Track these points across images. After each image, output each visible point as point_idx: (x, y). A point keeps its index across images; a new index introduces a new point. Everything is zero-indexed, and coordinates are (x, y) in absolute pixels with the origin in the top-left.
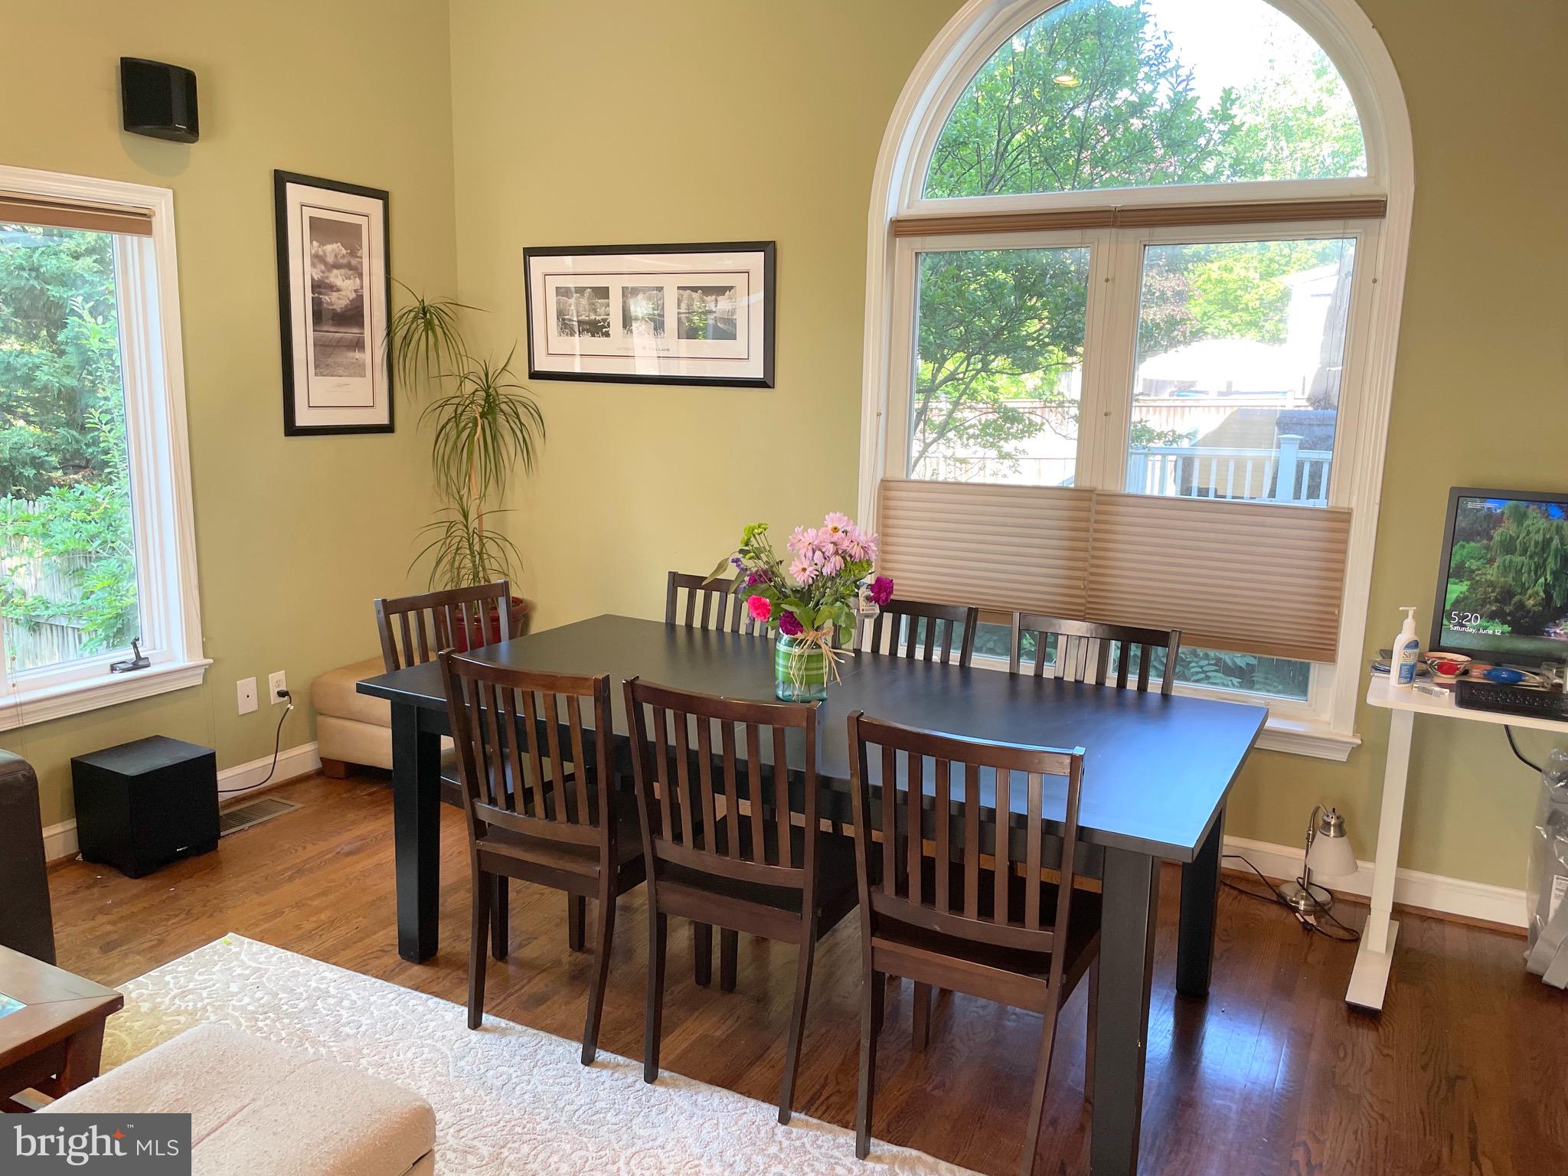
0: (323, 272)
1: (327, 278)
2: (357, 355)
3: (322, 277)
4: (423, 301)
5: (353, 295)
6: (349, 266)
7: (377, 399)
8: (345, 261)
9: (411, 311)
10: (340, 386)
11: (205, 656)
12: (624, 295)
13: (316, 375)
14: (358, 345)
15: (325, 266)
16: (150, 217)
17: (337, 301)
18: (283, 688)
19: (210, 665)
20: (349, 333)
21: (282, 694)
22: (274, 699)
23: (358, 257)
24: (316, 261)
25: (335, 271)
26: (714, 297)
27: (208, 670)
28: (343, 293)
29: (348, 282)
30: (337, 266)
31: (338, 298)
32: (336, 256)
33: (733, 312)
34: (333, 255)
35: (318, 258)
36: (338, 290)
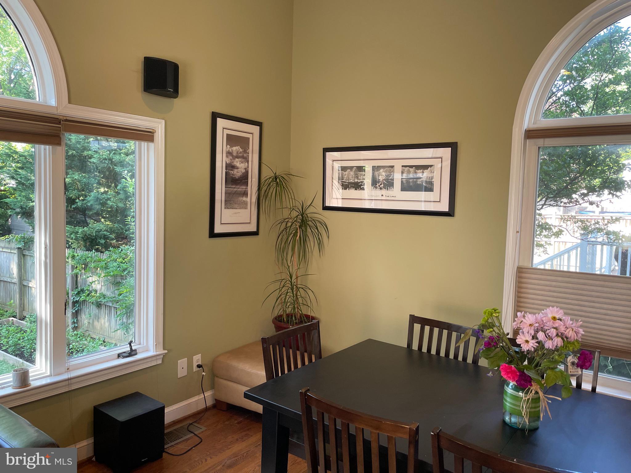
0: (231, 160)
1: (233, 162)
2: (244, 199)
3: (230, 162)
4: (276, 173)
5: (244, 171)
6: (243, 157)
7: (252, 220)
8: (241, 155)
9: (270, 178)
10: (236, 213)
11: (164, 349)
12: (373, 170)
13: (225, 208)
14: (245, 194)
15: (232, 157)
16: (153, 133)
17: (237, 173)
18: (200, 363)
19: (166, 353)
20: (241, 188)
21: (199, 366)
22: (195, 369)
23: (247, 153)
24: (228, 154)
25: (237, 160)
26: (422, 170)
27: (165, 356)
28: (240, 170)
29: (242, 164)
30: (237, 157)
31: (237, 172)
32: (237, 153)
33: (432, 178)
34: (236, 152)
35: (229, 153)
36: (237, 168)
